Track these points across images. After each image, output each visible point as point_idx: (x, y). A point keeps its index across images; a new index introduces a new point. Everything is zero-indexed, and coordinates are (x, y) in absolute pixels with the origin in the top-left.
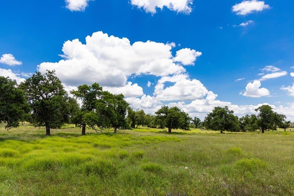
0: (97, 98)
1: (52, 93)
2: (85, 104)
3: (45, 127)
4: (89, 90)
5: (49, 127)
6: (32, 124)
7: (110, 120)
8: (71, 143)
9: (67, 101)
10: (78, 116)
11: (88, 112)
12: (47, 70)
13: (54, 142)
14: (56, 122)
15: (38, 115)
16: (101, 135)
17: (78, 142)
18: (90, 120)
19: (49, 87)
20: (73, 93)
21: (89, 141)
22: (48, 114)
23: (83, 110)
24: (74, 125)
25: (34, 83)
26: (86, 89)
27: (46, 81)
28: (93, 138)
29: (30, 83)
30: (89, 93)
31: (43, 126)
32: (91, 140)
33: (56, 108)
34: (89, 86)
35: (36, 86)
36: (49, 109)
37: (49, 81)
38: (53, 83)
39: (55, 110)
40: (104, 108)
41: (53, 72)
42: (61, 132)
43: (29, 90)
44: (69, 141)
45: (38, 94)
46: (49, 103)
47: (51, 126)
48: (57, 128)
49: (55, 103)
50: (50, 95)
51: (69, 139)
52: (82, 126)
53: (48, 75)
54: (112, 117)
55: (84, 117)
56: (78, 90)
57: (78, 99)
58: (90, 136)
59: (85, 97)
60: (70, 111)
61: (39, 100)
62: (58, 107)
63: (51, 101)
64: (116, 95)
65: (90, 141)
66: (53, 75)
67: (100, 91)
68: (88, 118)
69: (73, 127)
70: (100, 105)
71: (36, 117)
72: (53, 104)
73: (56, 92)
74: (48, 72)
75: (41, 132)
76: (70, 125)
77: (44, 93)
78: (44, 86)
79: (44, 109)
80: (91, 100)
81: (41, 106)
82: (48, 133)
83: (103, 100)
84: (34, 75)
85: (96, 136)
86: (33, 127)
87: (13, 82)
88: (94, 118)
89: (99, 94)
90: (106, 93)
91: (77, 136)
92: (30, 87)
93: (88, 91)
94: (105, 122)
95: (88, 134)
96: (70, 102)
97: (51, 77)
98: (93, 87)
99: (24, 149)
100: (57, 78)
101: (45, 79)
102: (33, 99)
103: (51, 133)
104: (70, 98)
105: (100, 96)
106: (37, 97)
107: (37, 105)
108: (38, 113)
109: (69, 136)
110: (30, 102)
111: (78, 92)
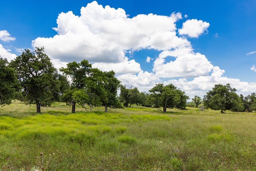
0: (87, 76)
1: (41, 71)
2: (74, 82)
3: (35, 105)
4: (79, 67)
5: (40, 105)
6: (23, 102)
7: (100, 98)
8: (60, 120)
9: (57, 78)
10: (68, 94)
11: (78, 90)
12: (36, 48)
13: (44, 119)
14: (46, 100)
15: (28, 93)
16: (90, 114)
17: (67, 120)
18: (79, 98)
19: (38, 65)
20: (61, 70)
21: (77, 118)
22: (38, 91)
23: (72, 88)
24: (65, 104)
25: (23, 61)
26: (75, 66)
27: (36, 59)
28: (82, 116)
29: (20, 61)
30: (78, 70)
31: (33, 104)
32: (79, 117)
33: (46, 86)
34: (78, 64)
35: (25, 64)
36: (39, 87)
37: (39, 58)
38: (42, 60)
39: (44, 88)
40: (93, 86)
41: (42, 49)
42: (51, 110)
43: (20, 68)
44: (59, 119)
45: (28, 72)
46: (38, 81)
47: (41, 103)
48: (47, 106)
49: (44, 81)
50: (40, 73)
51: (58, 117)
52: (72, 104)
53: (37, 52)
54: (102, 95)
55: (73, 95)
56: (67, 67)
57: (67, 76)
58: (79, 114)
59: (74, 74)
60: (59, 89)
61: (30, 78)
62: (48, 85)
63: (41, 79)
64: (106, 72)
65: (79, 119)
66: (42, 52)
67: (89, 68)
68: (77, 96)
69: (64, 106)
70: (89, 82)
71: (26, 95)
72: (43, 81)
73: (45, 70)
74: (37, 50)
75: (32, 109)
76: (61, 103)
77: (33, 70)
78: (33, 64)
79: (34, 87)
80: (80, 78)
81: (32, 84)
82: (39, 111)
83: (93, 77)
84: (23, 53)
85: (85, 115)
86: (24, 105)
87: (4, 60)
88: (83, 96)
89: (89, 71)
90: (96, 71)
91: (67, 114)
92: (20, 65)
93: (78, 69)
94: (94, 100)
95: (78, 112)
96: (60, 79)
97: (40, 54)
98: (83, 64)
99: (17, 124)
100: (46, 55)
101: (34, 57)
102: (23, 77)
103: (41, 111)
104: (60, 75)
105: (90, 74)
106: (27, 75)
107: (28, 83)
108: (28, 91)
109: (59, 114)
110: (21, 80)
111: (67, 69)
